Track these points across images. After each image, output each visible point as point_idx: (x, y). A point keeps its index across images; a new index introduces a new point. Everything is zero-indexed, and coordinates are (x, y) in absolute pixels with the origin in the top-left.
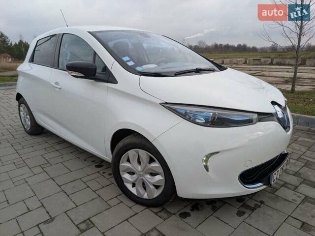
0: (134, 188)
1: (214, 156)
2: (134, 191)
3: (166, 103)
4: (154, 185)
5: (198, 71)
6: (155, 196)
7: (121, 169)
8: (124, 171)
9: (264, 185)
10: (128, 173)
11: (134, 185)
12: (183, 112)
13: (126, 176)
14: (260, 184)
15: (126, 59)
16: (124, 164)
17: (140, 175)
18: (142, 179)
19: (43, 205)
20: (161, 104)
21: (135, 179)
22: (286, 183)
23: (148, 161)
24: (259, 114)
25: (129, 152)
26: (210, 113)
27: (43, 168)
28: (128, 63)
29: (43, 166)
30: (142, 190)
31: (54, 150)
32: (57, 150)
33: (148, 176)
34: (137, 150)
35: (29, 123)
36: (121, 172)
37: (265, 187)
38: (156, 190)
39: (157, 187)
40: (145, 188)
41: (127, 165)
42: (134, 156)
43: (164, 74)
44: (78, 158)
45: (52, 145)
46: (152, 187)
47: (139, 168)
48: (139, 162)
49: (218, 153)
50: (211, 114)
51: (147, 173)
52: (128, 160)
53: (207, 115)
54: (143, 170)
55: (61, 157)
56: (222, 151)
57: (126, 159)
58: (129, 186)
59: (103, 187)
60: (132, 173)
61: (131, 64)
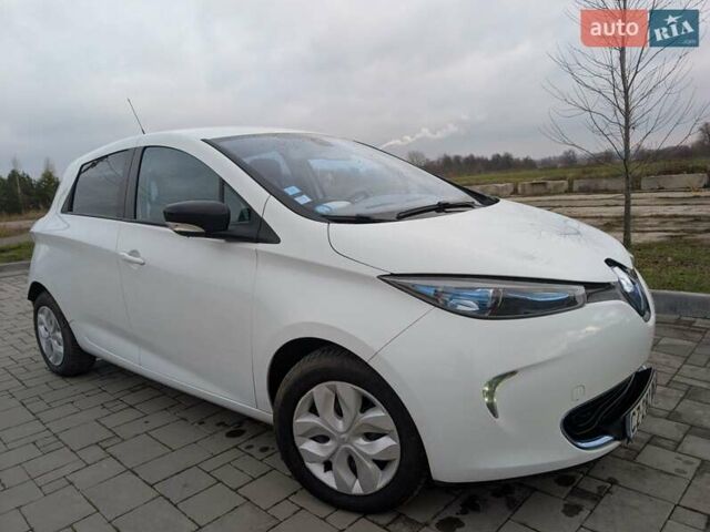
0: (329, 474)
1: (505, 381)
2: (328, 479)
3: (392, 275)
4: (376, 462)
5: (442, 208)
6: (381, 484)
7: (296, 432)
8: (303, 435)
9: (615, 439)
10: (314, 439)
11: (328, 466)
12: (431, 292)
13: (309, 447)
14: (607, 438)
15: (291, 191)
16: (303, 420)
17: (343, 441)
18: (348, 450)
20: (380, 277)
21: (330, 451)
22: (655, 436)
23: (359, 407)
24: (587, 285)
25: (314, 390)
26: (489, 290)
27: (104, 449)
28: (297, 199)
29: (104, 444)
30: (347, 477)
31: (124, 406)
32: (131, 407)
33: (362, 442)
34: (333, 383)
35: (61, 349)
36: (296, 439)
37: (617, 443)
38: (380, 472)
39: (382, 465)
40: (354, 470)
41: (312, 420)
42: (327, 396)
43: (377, 218)
44: (182, 419)
45: (117, 396)
46: (371, 466)
47: (340, 425)
48: (339, 412)
49: (513, 373)
50: (491, 291)
51: (357, 435)
52: (313, 410)
53: (483, 294)
54: (349, 429)
55: (145, 419)
56: (522, 369)
57: (307, 407)
58: (317, 470)
59: (254, 479)
60: (323, 439)
61: (303, 200)
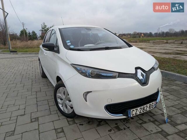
1: (90, 93)
2: (62, 108)
3: (73, 64)
5: (107, 48)
6: (70, 112)
7: (57, 97)
10: (60, 99)
12: (79, 69)
13: (59, 100)
14: (122, 115)
15: (68, 42)
16: (58, 95)
17: (64, 101)
18: (65, 103)
19: (25, 109)
20: (71, 64)
21: (62, 102)
25: (60, 88)
26: (90, 71)
28: (68, 44)
29: (37, 92)
30: (65, 109)
33: (68, 102)
34: (64, 87)
36: (57, 98)
38: (71, 109)
40: (67, 108)
41: (60, 95)
46: (69, 107)
47: (64, 97)
48: (64, 94)
51: (67, 100)
58: (60, 106)
60: (61, 99)
